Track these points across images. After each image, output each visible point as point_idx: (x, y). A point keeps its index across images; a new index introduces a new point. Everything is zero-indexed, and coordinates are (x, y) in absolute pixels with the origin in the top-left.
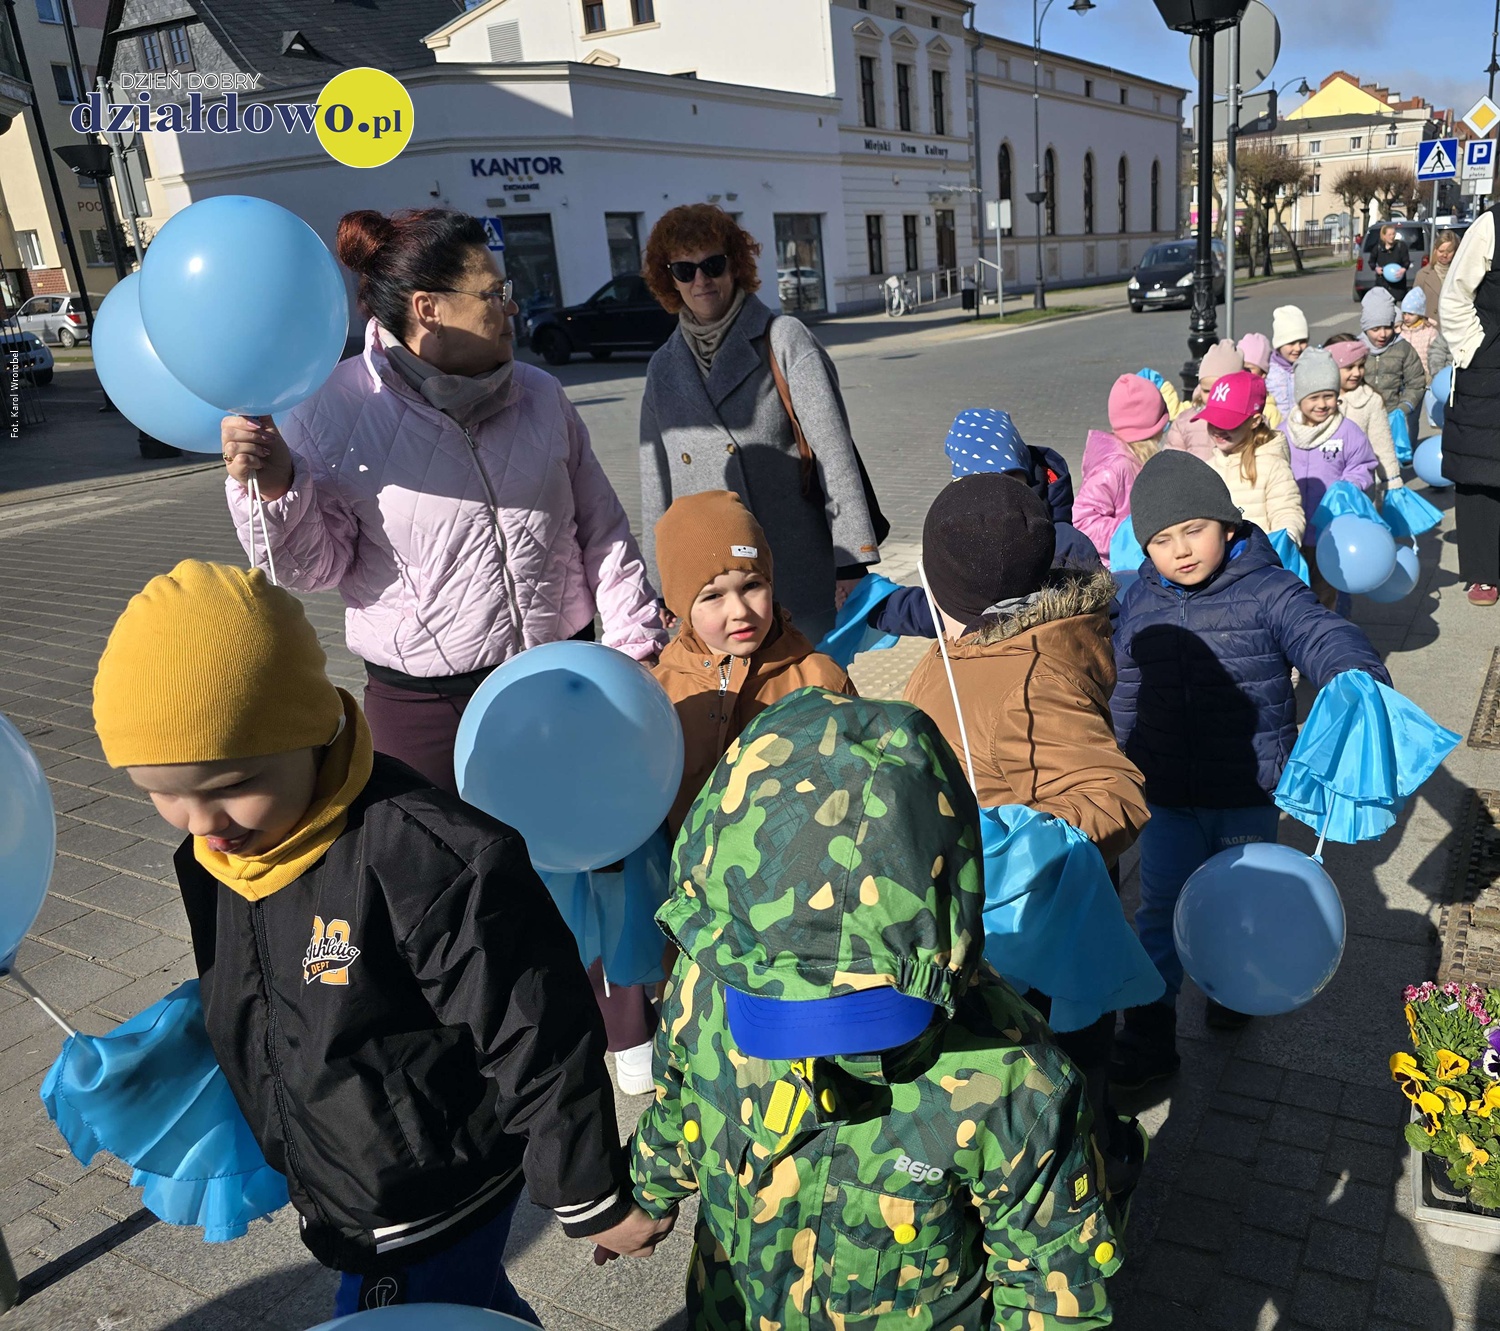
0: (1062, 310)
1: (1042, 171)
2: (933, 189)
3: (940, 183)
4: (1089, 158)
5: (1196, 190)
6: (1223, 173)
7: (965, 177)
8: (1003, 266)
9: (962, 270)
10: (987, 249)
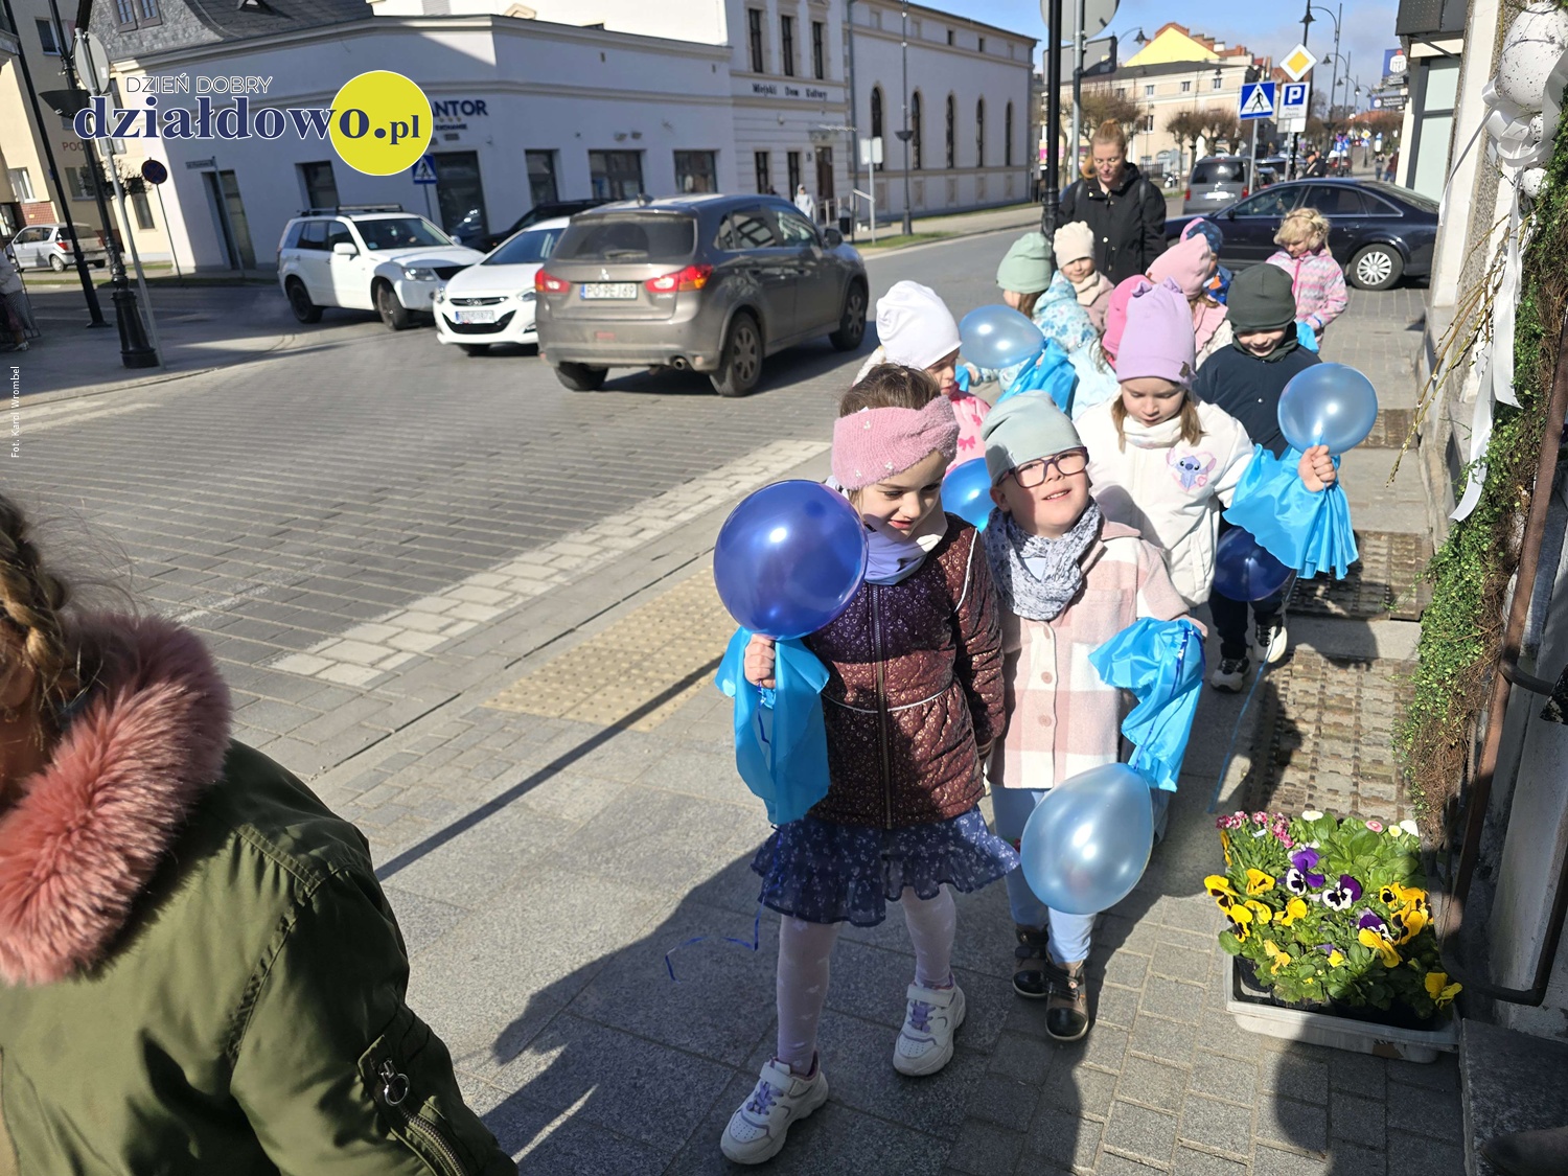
0: (927, 236)
1: (909, 111)
2: (814, 127)
3: (820, 123)
4: (951, 100)
5: (1045, 129)
6: (1069, 114)
7: (841, 117)
8: (875, 197)
9: (839, 201)
10: (861, 182)
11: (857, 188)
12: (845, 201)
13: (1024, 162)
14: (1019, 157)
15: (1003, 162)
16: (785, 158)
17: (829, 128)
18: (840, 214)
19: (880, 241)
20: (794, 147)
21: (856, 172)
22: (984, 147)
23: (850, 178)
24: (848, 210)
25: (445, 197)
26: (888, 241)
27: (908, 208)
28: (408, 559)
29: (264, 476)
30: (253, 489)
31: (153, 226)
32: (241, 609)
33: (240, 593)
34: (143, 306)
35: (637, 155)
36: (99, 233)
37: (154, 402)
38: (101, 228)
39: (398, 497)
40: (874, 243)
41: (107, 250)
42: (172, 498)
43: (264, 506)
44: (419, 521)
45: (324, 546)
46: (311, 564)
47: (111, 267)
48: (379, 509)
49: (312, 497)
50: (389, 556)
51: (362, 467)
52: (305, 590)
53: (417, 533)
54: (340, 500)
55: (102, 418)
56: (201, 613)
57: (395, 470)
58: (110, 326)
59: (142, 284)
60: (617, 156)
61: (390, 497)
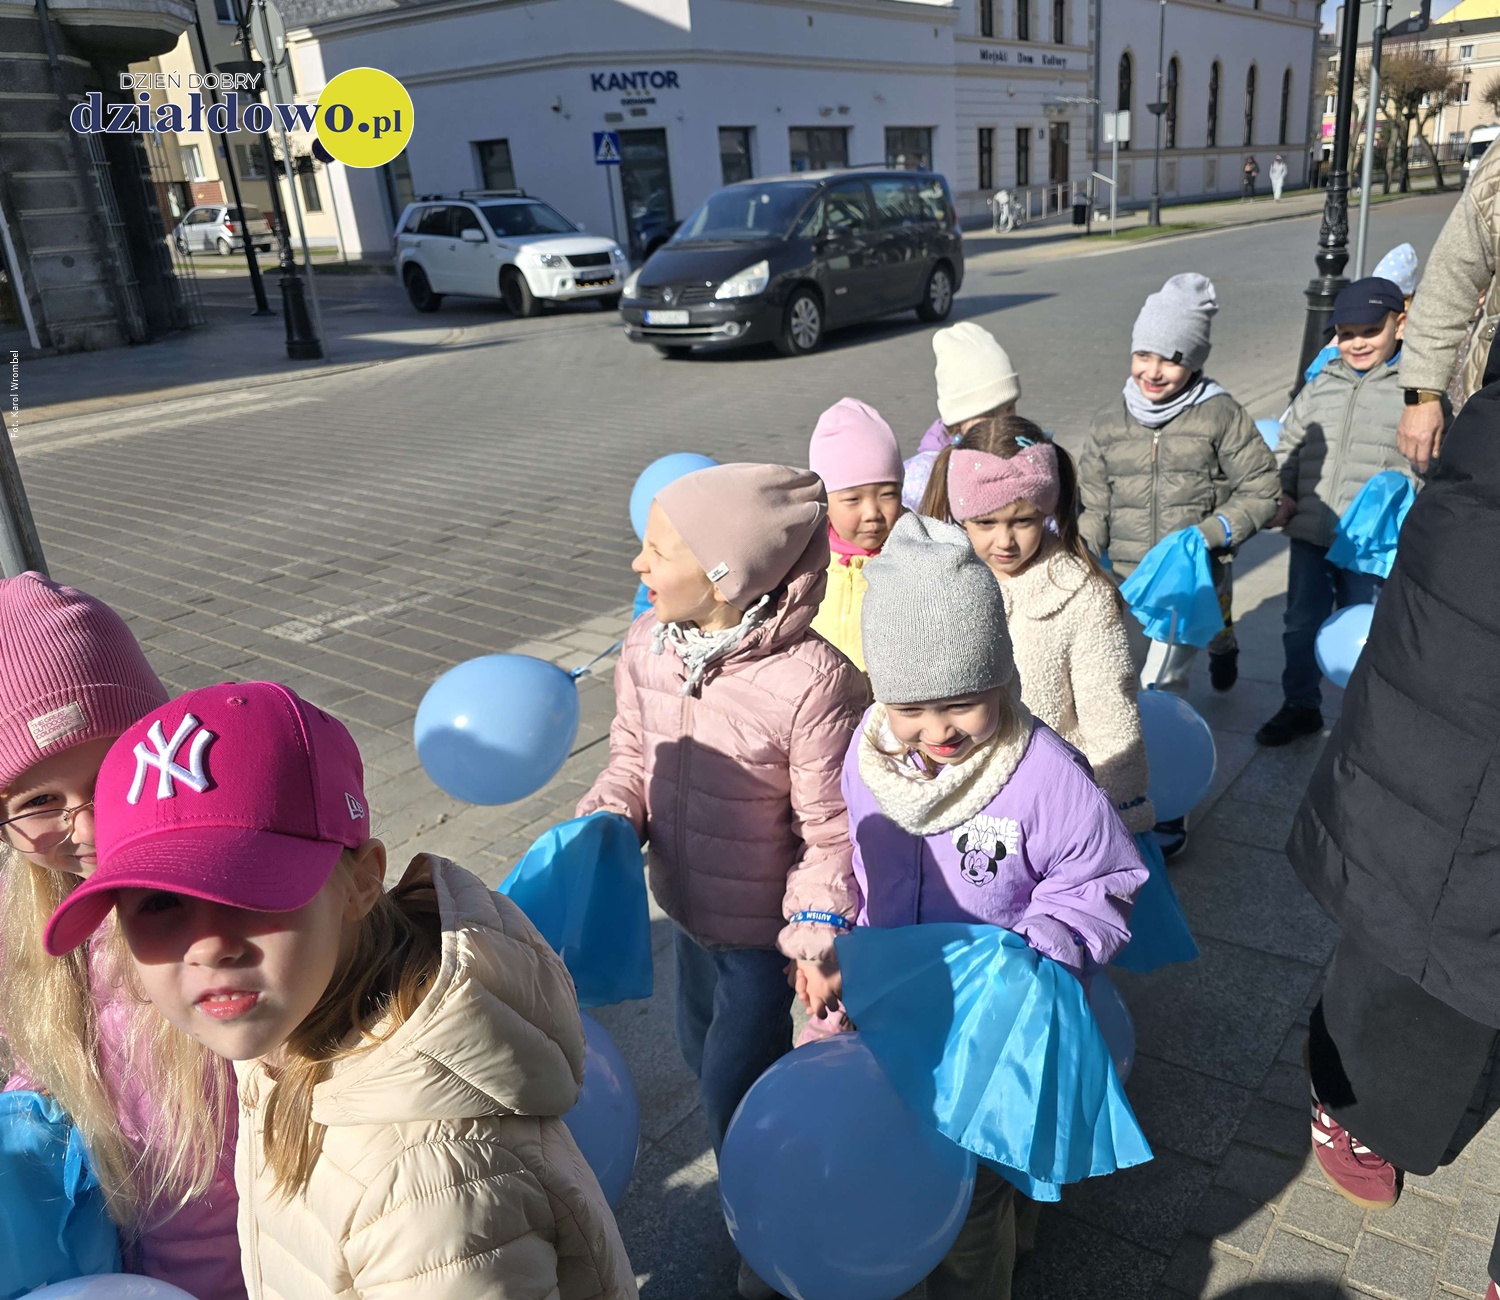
0: (1178, 227)
1: (1165, 81)
2: (1049, 99)
3: (1056, 94)
4: (1216, 66)
6: (1365, 81)
7: (1083, 87)
8: (1119, 181)
9: (1074, 186)
10: (1102, 163)
11: (1096, 169)
12: (1082, 185)
13: (1303, 140)
14: (1296, 134)
15: (1276, 140)
16: (1013, 135)
17: (1067, 100)
18: (1074, 200)
19: (1121, 233)
20: (1024, 123)
21: (1097, 151)
22: (1254, 123)
23: (1089, 159)
24: (1085, 196)
25: (629, 179)
26: (1130, 233)
27: (1156, 194)
28: (582, 575)
29: (430, 479)
30: (418, 492)
31: (319, 208)
32: (404, 617)
33: (403, 600)
34: (310, 294)
35: (844, 131)
36: (266, 215)
37: (317, 395)
38: (270, 208)
39: (571, 508)
40: (1113, 235)
41: (275, 233)
42: (335, 498)
43: (430, 511)
44: (593, 534)
45: (490, 556)
46: (476, 574)
47: (280, 252)
48: (550, 519)
49: (480, 503)
50: (561, 571)
51: (533, 473)
52: (470, 601)
53: (590, 548)
54: (508, 507)
55: (263, 412)
56: (361, 618)
57: (568, 478)
58: (274, 314)
59: (309, 270)
60: (821, 135)
61: (562, 506)
